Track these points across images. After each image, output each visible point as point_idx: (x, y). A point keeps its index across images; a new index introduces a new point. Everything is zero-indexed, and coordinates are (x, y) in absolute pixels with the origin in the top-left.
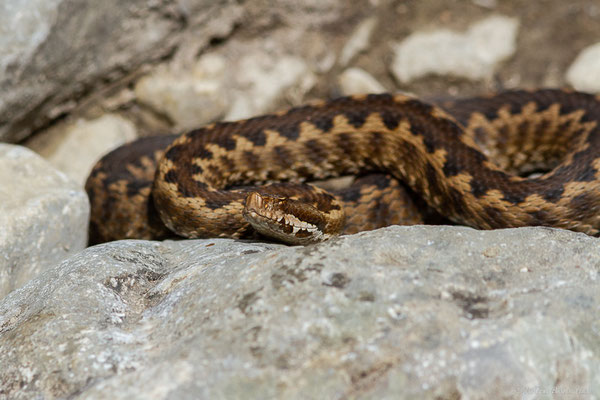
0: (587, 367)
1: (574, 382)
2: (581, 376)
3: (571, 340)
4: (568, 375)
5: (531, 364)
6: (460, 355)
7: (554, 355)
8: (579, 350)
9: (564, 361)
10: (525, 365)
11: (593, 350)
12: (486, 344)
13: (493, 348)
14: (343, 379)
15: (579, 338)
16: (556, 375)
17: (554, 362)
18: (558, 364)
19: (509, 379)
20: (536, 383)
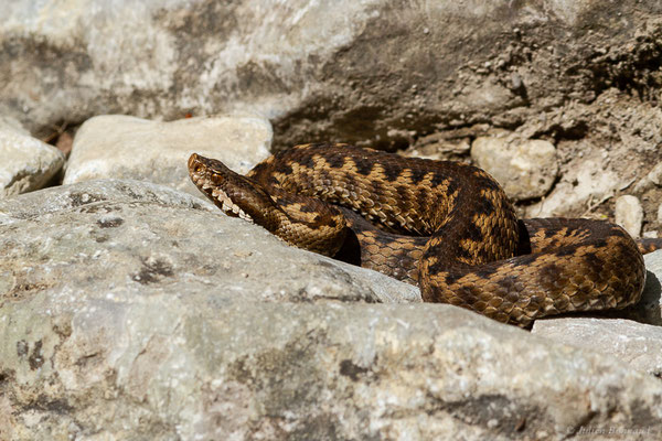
0: (171, 350)
1: (155, 358)
2: (163, 355)
3: (179, 325)
4: (153, 350)
5: (133, 329)
6: (89, 298)
7: (156, 330)
8: (178, 334)
9: (158, 338)
10: (127, 327)
11: (188, 340)
12: (117, 300)
13: (119, 304)
14: (12, 283)
15: (185, 327)
16: (145, 345)
17: (151, 335)
18: (153, 338)
19: (110, 333)
20: (127, 345)
